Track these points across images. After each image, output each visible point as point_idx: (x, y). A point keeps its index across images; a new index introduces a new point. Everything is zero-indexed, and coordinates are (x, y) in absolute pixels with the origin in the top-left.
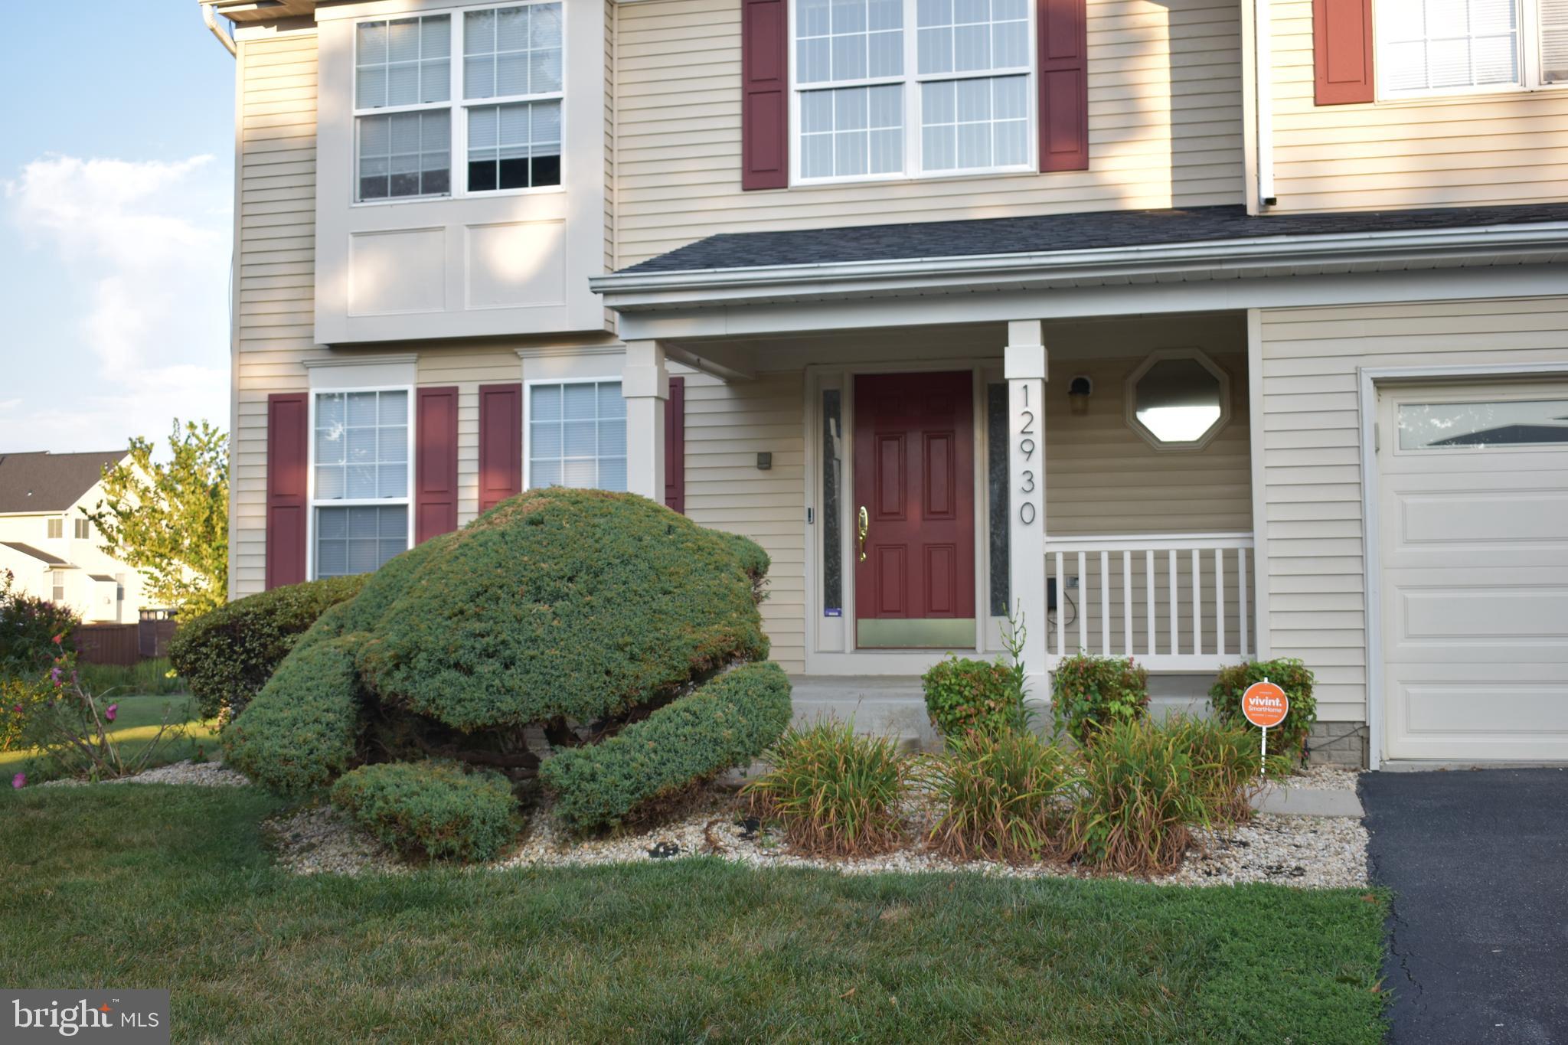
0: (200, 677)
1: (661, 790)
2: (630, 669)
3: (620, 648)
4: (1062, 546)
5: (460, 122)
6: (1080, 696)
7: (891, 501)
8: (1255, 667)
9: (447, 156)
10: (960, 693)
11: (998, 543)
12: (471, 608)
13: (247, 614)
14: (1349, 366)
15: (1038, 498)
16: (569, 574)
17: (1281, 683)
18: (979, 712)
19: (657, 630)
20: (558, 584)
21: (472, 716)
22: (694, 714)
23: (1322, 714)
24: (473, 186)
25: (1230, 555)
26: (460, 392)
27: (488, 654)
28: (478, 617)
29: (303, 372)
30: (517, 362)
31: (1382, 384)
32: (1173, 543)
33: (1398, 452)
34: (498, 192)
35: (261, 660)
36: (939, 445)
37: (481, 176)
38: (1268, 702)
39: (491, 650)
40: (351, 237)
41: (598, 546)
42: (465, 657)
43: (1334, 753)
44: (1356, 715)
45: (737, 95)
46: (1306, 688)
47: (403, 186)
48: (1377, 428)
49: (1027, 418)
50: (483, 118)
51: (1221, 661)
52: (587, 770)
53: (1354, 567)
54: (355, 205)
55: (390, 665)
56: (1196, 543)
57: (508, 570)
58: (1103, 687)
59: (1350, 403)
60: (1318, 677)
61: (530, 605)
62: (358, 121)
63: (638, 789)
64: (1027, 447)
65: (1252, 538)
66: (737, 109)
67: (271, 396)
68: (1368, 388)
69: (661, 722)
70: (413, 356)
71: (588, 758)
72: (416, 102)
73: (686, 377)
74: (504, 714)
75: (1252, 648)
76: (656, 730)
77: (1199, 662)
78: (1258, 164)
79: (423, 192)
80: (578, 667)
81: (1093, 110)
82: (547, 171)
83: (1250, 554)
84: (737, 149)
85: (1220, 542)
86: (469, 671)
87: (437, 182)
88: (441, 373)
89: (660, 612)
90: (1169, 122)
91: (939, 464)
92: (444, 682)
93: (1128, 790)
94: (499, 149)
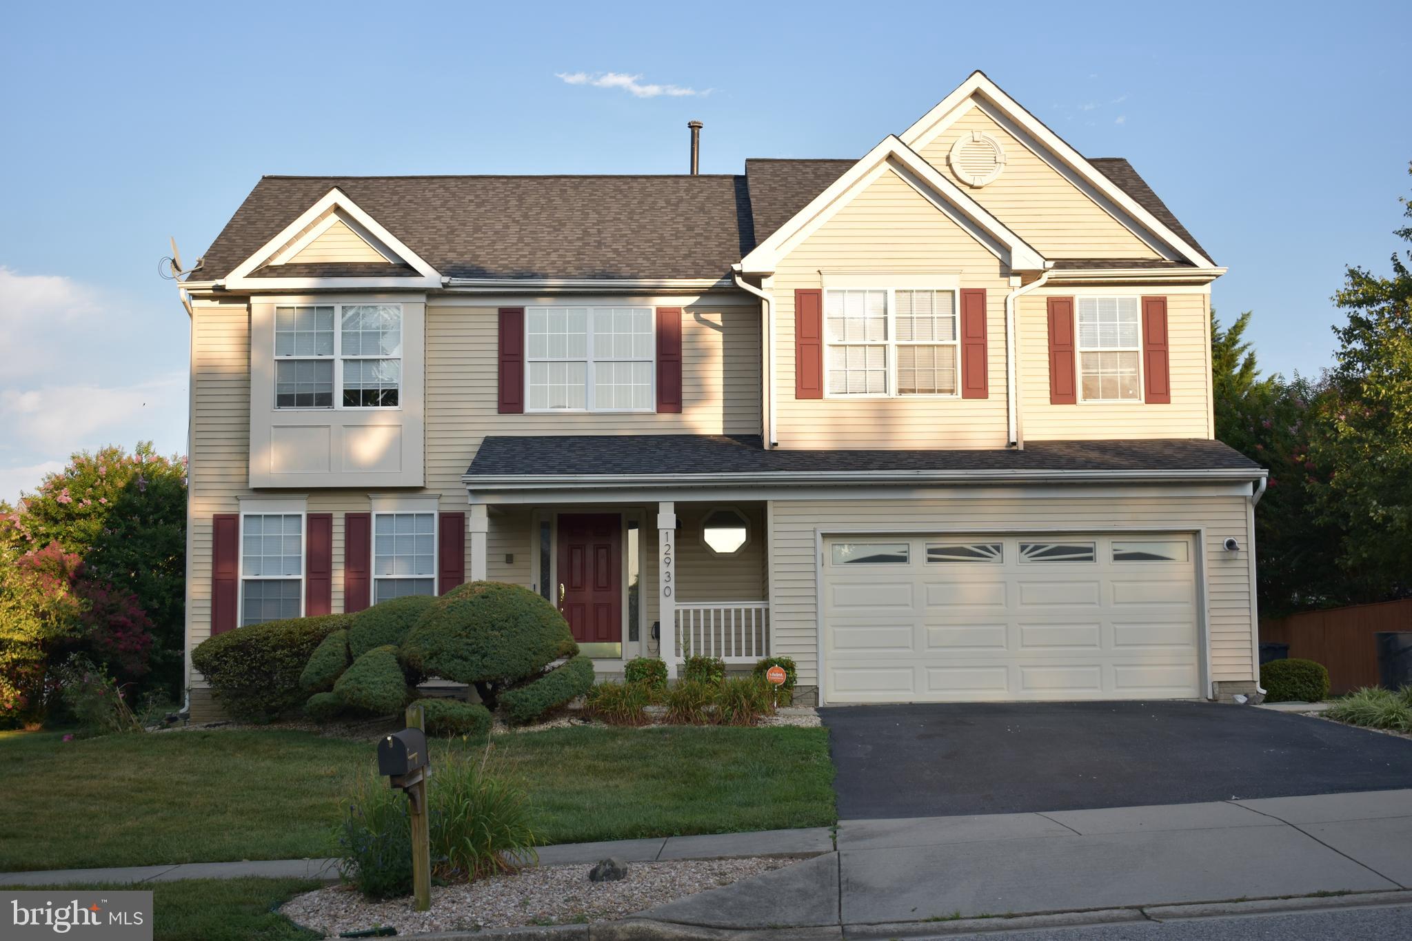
0: (220, 673)
1: (554, 705)
2: (534, 658)
3: (530, 649)
4: (682, 607)
5: (339, 368)
6: (697, 673)
7: (577, 579)
8: (772, 660)
9: (331, 386)
10: (644, 673)
11: (633, 603)
12: (464, 633)
13: (251, 639)
14: (811, 527)
15: (672, 584)
16: (505, 619)
17: (783, 667)
18: (652, 681)
19: (543, 642)
20: (501, 623)
21: (470, 677)
22: (564, 675)
23: (800, 683)
24: (346, 403)
25: (758, 611)
26: (333, 517)
27: (474, 652)
28: (467, 637)
29: (236, 502)
30: (367, 501)
31: (824, 536)
32: (733, 606)
33: (831, 566)
34: (361, 408)
35: (258, 664)
36: (603, 552)
37: (352, 398)
38: (778, 675)
39: (476, 650)
40: (272, 428)
41: (515, 607)
42: (466, 654)
43: (803, 700)
44: (814, 683)
45: (495, 362)
46: (793, 669)
47: (305, 401)
48: (823, 555)
49: (667, 547)
50: (352, 366)
51: (754, 660)
52: (524, 697)
53: (812, 617)
54: (275, 410)
55: (428, 657)
56: (743, 605)
57: (478, 617)
58: (709, 669)
59: (811, 544)
60: (798, 666)
61: (490, 632)
62: (276, 362)
63: (545, 705)
64: (667, 561)
65: (768, 604)
66: (495, 369)
67: (214, 515)
68: (819, 537)
69: (551, 678)
70: (306, 496)
71: (522, 692)
72: (313, 355)
73: (466, 512)
74: (484, 676)
75: (768, 653)
76: (549, 682)
77: (744, 660)
78: (769, 425)
79: (316, 405)
80: (515, 657)
81: (684, 389)
82: (391, 397)
83: (767, 610)
84: (495, 391)
85: (754, 605)
86: (466, 659)
87: (325, 400)
88: (322, 506)
89: (544, 635)
90: (722, 398)
91: (603, 562)
92: (456, 664)
93: (738, 698)
94: (362, 384)
